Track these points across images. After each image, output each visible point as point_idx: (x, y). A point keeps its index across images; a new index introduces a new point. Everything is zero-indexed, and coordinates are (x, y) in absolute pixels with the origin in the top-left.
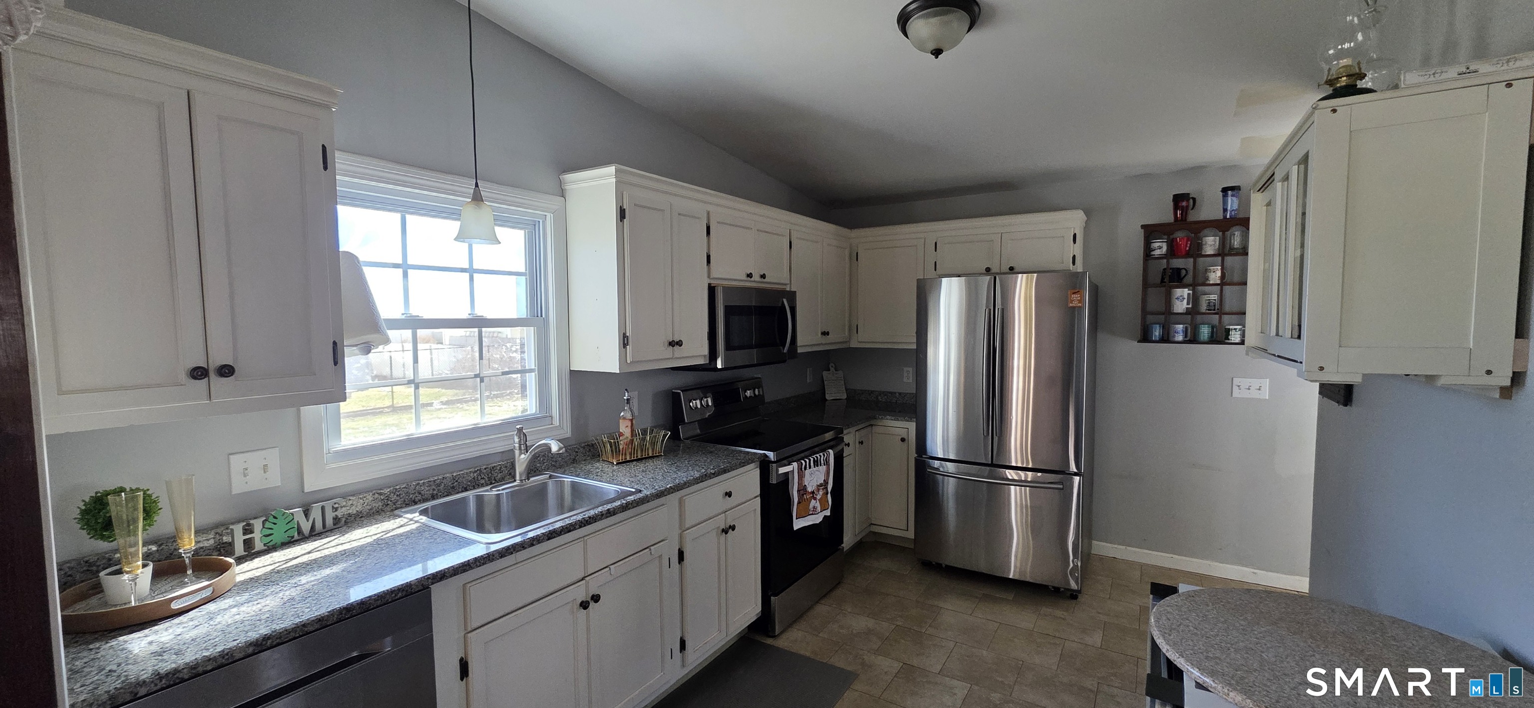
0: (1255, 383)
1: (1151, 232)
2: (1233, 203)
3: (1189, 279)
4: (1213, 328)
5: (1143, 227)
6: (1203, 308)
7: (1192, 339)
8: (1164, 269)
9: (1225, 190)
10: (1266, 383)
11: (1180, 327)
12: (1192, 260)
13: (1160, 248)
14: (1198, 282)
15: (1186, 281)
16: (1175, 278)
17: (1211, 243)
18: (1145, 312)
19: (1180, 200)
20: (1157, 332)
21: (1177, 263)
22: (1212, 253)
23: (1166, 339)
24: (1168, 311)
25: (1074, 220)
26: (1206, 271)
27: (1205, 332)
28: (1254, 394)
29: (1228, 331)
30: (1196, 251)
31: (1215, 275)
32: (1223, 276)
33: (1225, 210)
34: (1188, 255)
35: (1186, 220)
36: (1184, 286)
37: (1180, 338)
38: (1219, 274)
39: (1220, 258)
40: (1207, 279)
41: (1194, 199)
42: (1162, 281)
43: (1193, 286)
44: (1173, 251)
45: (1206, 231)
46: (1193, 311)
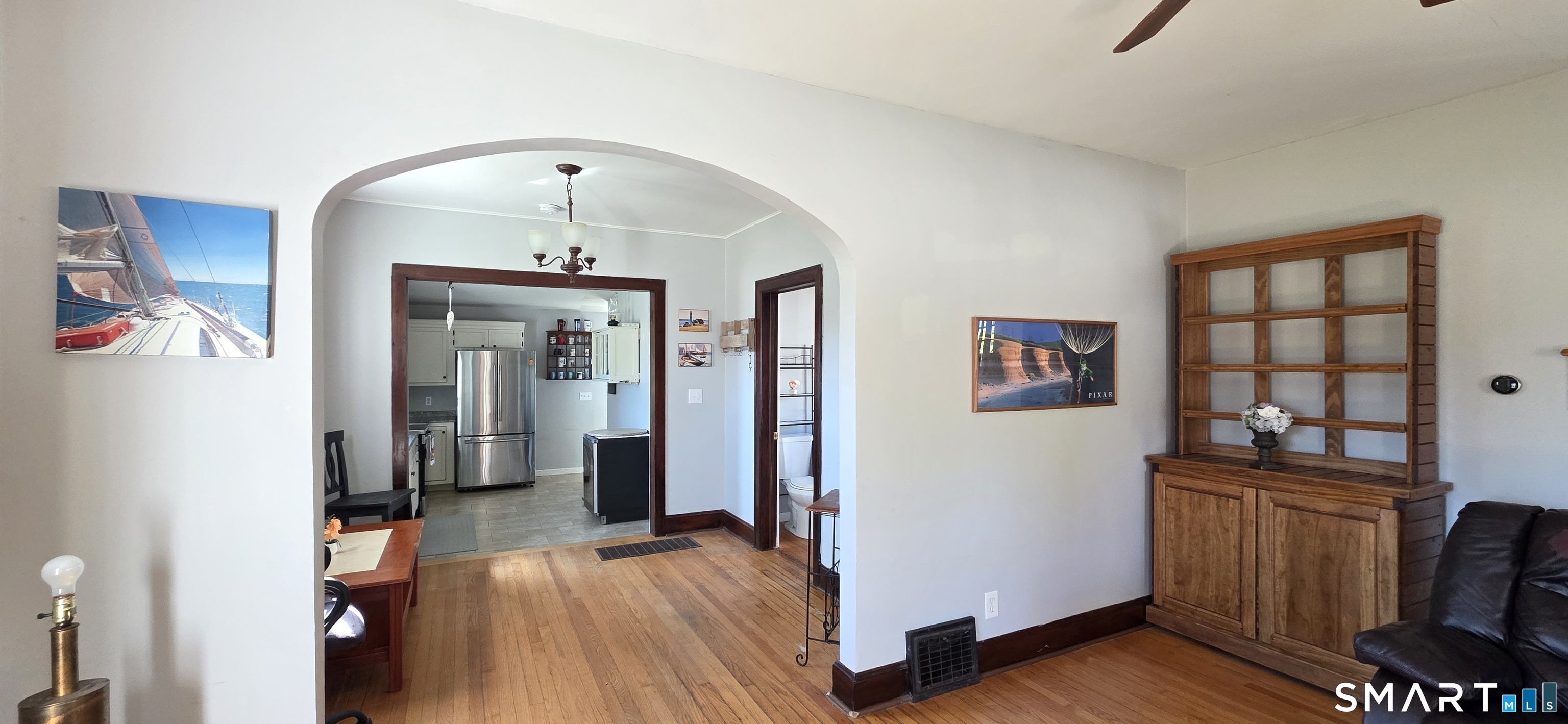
0: (587, 394)
1: (550, 334)
2: (578, 325)
3: (564, 354)
4: (573, 373)
5: (547, 331)
6: (570, 366)
7: (566, 378)
8: (555, 349)
9: (575, 320)
10: (590, 394)
11: (562, 373)
12: (565, 346)
13: (554, 340)
14: (568, 355)
15: (562, 355)
16: (558, 353)
17: (571, 340)
18: (548, 367)
19: (560, 321)
20: (554, 375)
21: (560, 347)
22: (572, 344)
23: (557, 378)
24: (557, 366)
25: (521, 326)
26: (570, 351)
27: (571, 374)
28: (586, 398)
29: (578, 374)
30: (566, 343)
31: (573, 353)
32: (575, 354)
33: (576, 328)
34: (564, 344)
35: (562, 330)
36: (562, 357)
37: (562, 377)
38: (574, 352)
39: (574, 346)
40: (571, 354)
41: (565, 322)
42: (555, 354)
43: (566, 356)
44: (558, 343)
45: (569, 336)
46: (566, 367)
